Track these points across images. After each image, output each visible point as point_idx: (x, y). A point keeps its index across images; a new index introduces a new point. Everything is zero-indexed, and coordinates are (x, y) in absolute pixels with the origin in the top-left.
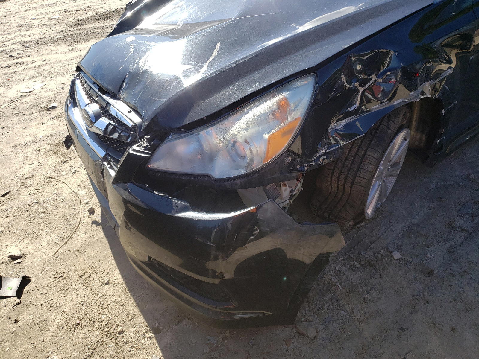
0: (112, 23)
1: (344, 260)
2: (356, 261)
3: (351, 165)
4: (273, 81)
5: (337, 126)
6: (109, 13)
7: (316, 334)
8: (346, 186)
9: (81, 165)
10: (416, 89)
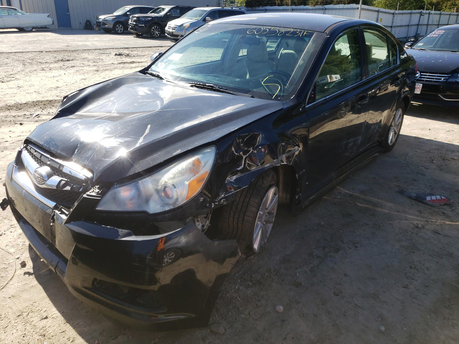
0: (24, 114)
1: (241, 281)
2: (249, 281)
3: (241, 208)
4: (190, 148)
5: (231, 179)
6: (20, 105)
7: (224, 331)
8: (239, 224)
9: (7, 229)
10: (277, 158)
